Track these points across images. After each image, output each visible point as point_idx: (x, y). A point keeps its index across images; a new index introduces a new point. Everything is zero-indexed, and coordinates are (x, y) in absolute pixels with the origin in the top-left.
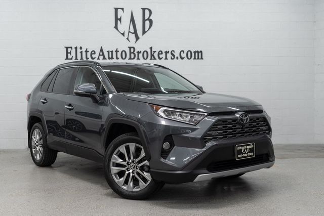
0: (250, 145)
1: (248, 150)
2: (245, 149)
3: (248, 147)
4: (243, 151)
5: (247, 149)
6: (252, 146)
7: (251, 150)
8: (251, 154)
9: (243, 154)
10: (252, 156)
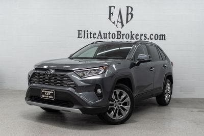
0: (50, 91)
4: (45, 94)
5: (48, 93)
7: (52, 95)
8: (52, 97)
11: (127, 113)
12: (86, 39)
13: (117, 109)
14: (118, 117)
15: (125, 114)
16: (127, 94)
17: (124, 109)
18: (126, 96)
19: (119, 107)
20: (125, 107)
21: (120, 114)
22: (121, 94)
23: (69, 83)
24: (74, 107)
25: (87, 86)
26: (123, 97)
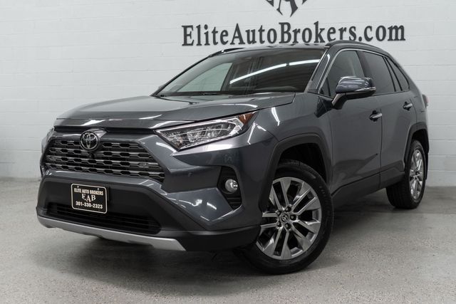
0: (96, 189)
1: (94, 198)
2: (86, 195)
3: (92, 192)
4: (83, 197)
5: (90, 195)
6: (101, 193)
7: (99, 199)
8: (100, 206)
9: (83, 201)
10: (101, 210)
11: (312, 240)
12: (203, 47)
13: (284, 232)
14: (287, 254)
15: (307, 243)
16: (310, 188)
17: (305, 231)
18: (310, 193)
19: (289, 226)
20: (308, 224)
21: (293, 243)
22: (294, 190)
23: (145, 165)
24: (161, 233)
25: (194, 173)
26: (299, 197)
